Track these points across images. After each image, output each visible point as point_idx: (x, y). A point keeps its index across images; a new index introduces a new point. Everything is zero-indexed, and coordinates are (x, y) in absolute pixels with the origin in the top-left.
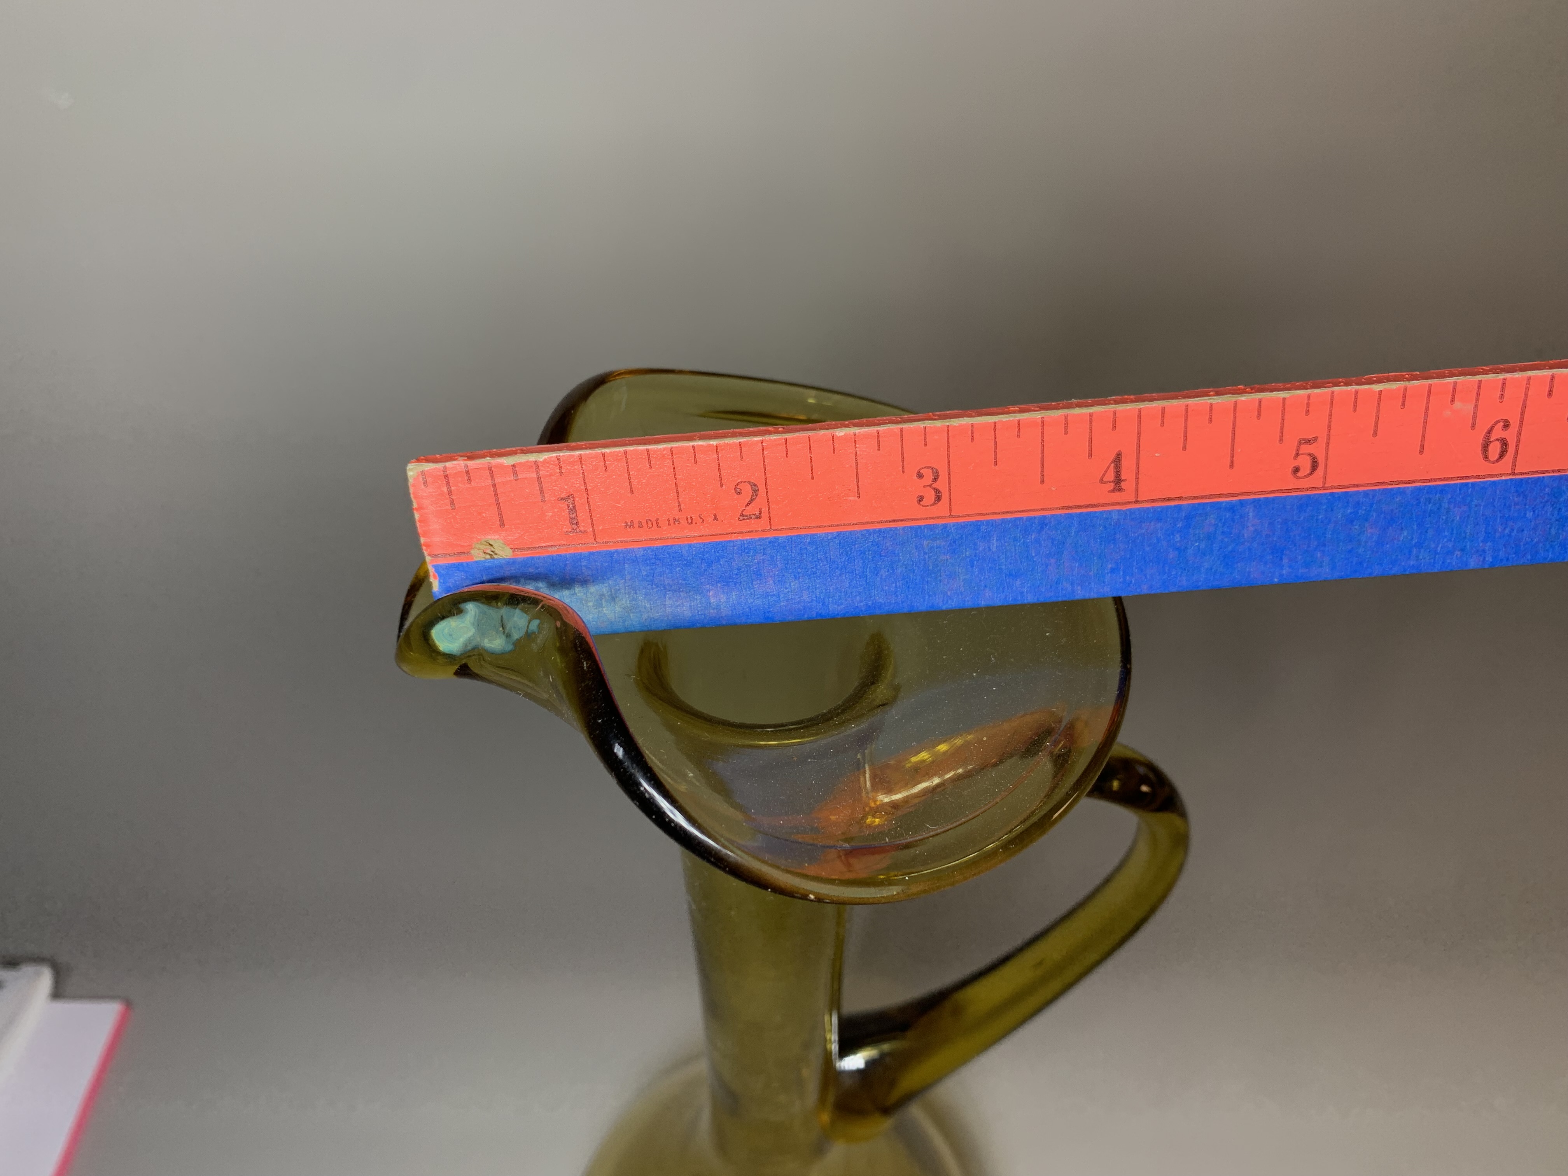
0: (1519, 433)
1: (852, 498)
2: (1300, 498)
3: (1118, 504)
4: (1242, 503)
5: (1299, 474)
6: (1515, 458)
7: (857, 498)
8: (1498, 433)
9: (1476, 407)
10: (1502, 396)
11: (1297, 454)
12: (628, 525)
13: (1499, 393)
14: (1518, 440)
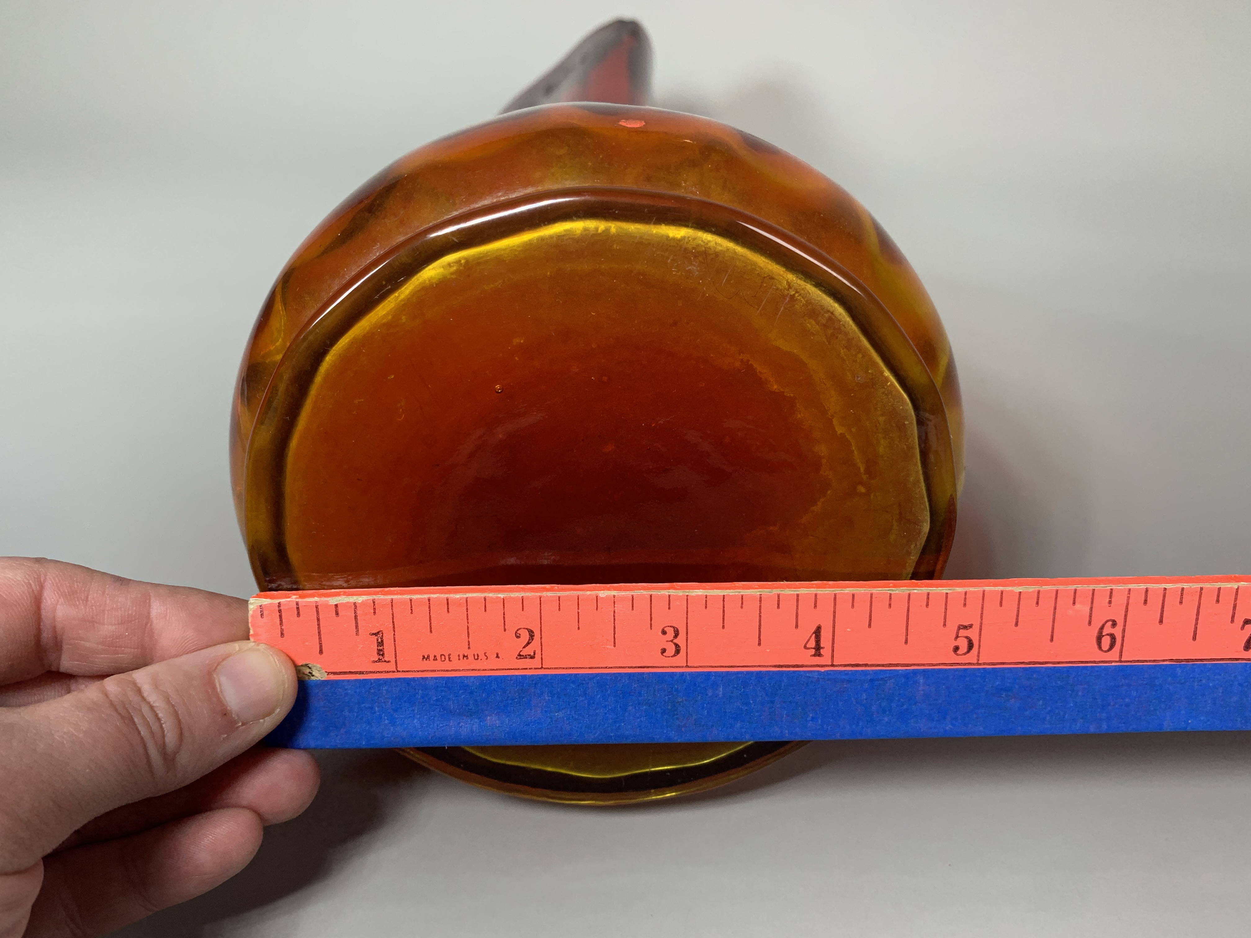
0: (1124, 631)
1: (608, 647)
2: (959, 671)
3: (817, 666)
4: (915, 672)
5: (957, 652)
6: (1122, 649)
7: (613, 647)
8: (1108, 629)
9: (1091, 609)
10: (1110, 602)
11: (957, 637)
12: (426, 658)
13: (1108, 600)
14: (1123, 637)
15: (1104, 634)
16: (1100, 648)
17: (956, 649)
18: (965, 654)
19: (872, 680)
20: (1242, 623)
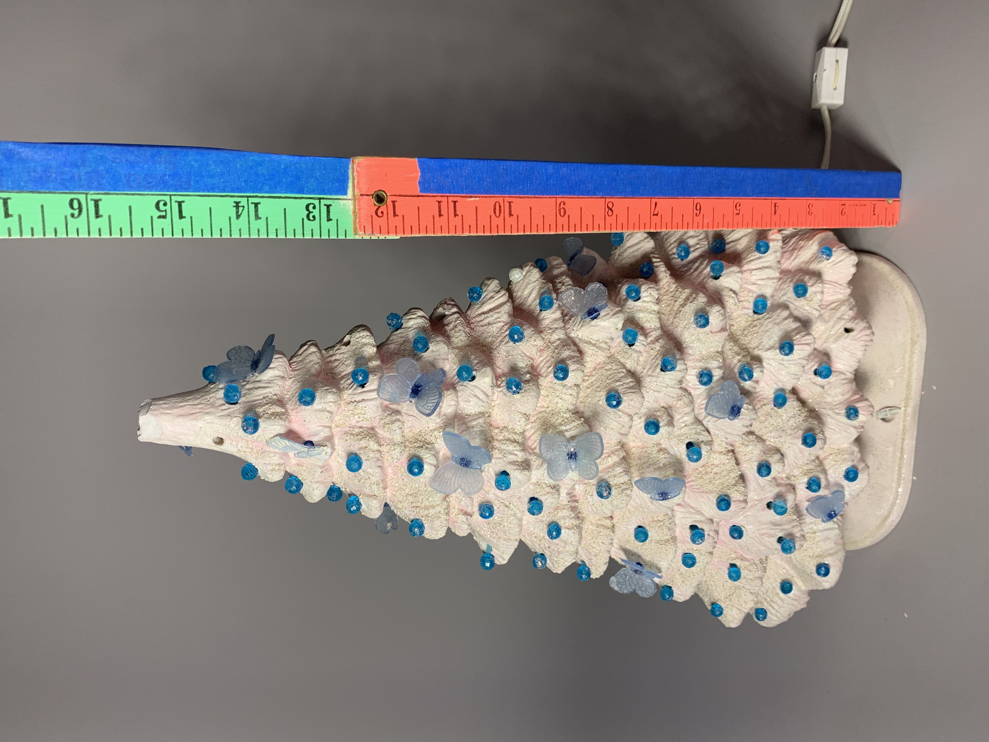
1: (825, 208)
2: (738, 196)
3: (775, 199)
4: (750, 196)
5: (738, 204)
6: (694, 204)
9: (703, 221)
10: (698, 224)
12: (865, 205)
14: (693, 210)
15: (699, 211)
16: (699, 204)
17: (740, 205)
20: (658, 215)
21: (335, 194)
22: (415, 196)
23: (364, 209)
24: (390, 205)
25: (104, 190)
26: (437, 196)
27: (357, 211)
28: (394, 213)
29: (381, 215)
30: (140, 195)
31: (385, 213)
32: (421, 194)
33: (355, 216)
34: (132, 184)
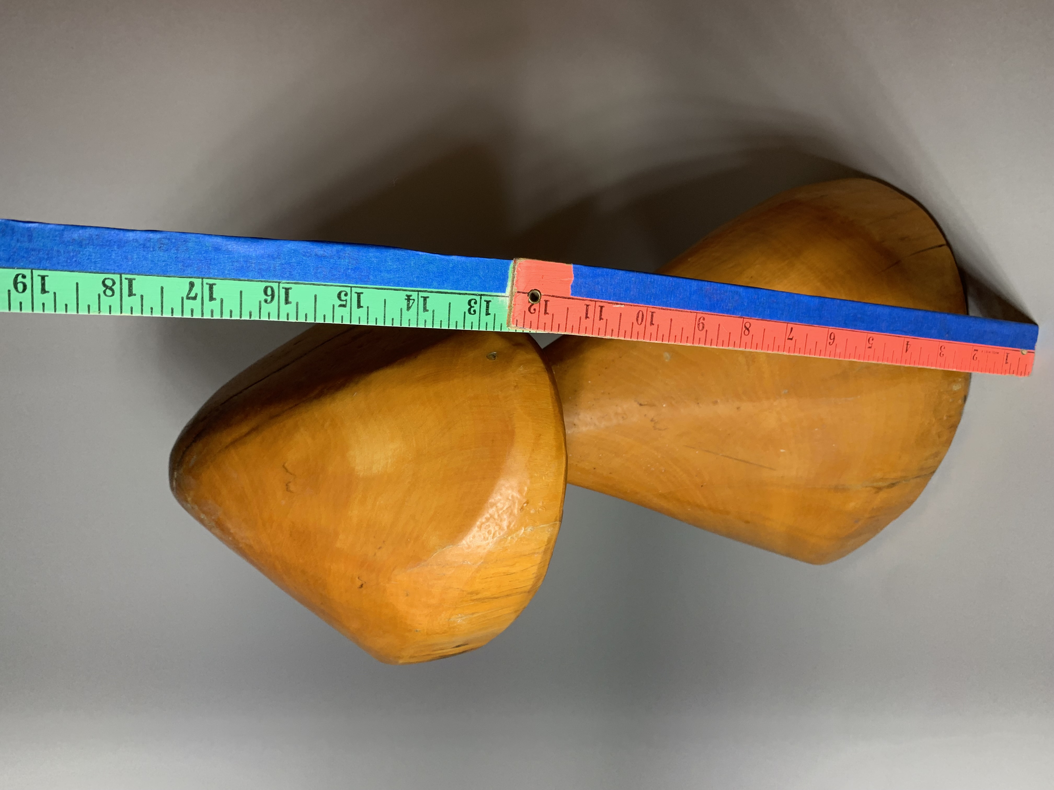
0: (827, 340)
2: (872, 331)
3: (908, 338)
4: (884, 332)
5: (871, 339)
6: (828, 333)
7: (956, 350)
9: (836, 350)
10: (830, 352)
11: (872, 344)
12: (998, 353)
13: (831, 353)
14: (827, 338)
15: (832, 340)
16: (834, 334)
17: (873, 340)
18: (871, 337)
19: (895, 331)
20: (793, 339)
21: (495, 292)
22: (565, 298)
23: (519, 304)
24: (543, 303)
25: (294, 280)
26: (586, 300)
27: (513, 306)
28: (546, 310)
29: (534, 312)
30: (325, 285)
31: (537, 311)
32: (572, 297)
33: (510, 310)
34: (319, 275)
